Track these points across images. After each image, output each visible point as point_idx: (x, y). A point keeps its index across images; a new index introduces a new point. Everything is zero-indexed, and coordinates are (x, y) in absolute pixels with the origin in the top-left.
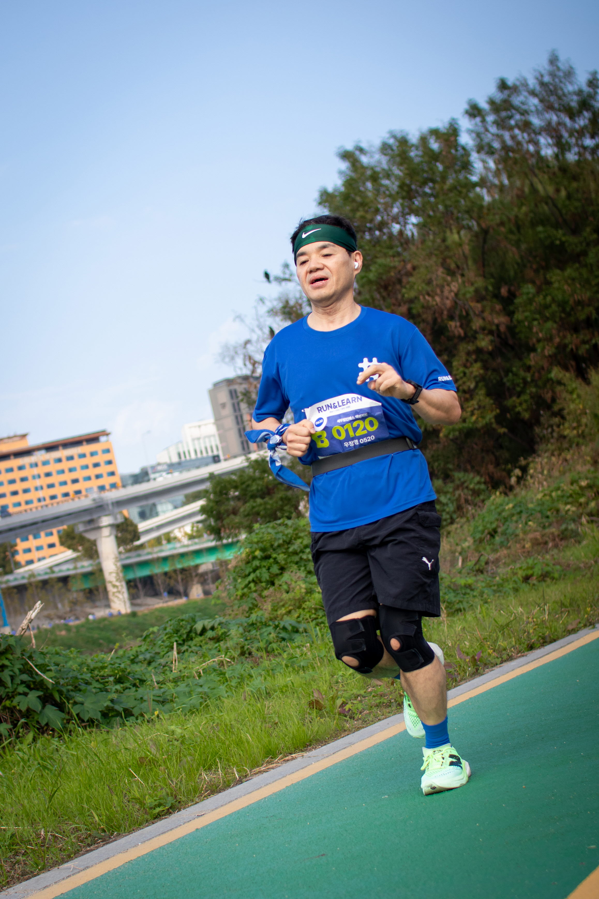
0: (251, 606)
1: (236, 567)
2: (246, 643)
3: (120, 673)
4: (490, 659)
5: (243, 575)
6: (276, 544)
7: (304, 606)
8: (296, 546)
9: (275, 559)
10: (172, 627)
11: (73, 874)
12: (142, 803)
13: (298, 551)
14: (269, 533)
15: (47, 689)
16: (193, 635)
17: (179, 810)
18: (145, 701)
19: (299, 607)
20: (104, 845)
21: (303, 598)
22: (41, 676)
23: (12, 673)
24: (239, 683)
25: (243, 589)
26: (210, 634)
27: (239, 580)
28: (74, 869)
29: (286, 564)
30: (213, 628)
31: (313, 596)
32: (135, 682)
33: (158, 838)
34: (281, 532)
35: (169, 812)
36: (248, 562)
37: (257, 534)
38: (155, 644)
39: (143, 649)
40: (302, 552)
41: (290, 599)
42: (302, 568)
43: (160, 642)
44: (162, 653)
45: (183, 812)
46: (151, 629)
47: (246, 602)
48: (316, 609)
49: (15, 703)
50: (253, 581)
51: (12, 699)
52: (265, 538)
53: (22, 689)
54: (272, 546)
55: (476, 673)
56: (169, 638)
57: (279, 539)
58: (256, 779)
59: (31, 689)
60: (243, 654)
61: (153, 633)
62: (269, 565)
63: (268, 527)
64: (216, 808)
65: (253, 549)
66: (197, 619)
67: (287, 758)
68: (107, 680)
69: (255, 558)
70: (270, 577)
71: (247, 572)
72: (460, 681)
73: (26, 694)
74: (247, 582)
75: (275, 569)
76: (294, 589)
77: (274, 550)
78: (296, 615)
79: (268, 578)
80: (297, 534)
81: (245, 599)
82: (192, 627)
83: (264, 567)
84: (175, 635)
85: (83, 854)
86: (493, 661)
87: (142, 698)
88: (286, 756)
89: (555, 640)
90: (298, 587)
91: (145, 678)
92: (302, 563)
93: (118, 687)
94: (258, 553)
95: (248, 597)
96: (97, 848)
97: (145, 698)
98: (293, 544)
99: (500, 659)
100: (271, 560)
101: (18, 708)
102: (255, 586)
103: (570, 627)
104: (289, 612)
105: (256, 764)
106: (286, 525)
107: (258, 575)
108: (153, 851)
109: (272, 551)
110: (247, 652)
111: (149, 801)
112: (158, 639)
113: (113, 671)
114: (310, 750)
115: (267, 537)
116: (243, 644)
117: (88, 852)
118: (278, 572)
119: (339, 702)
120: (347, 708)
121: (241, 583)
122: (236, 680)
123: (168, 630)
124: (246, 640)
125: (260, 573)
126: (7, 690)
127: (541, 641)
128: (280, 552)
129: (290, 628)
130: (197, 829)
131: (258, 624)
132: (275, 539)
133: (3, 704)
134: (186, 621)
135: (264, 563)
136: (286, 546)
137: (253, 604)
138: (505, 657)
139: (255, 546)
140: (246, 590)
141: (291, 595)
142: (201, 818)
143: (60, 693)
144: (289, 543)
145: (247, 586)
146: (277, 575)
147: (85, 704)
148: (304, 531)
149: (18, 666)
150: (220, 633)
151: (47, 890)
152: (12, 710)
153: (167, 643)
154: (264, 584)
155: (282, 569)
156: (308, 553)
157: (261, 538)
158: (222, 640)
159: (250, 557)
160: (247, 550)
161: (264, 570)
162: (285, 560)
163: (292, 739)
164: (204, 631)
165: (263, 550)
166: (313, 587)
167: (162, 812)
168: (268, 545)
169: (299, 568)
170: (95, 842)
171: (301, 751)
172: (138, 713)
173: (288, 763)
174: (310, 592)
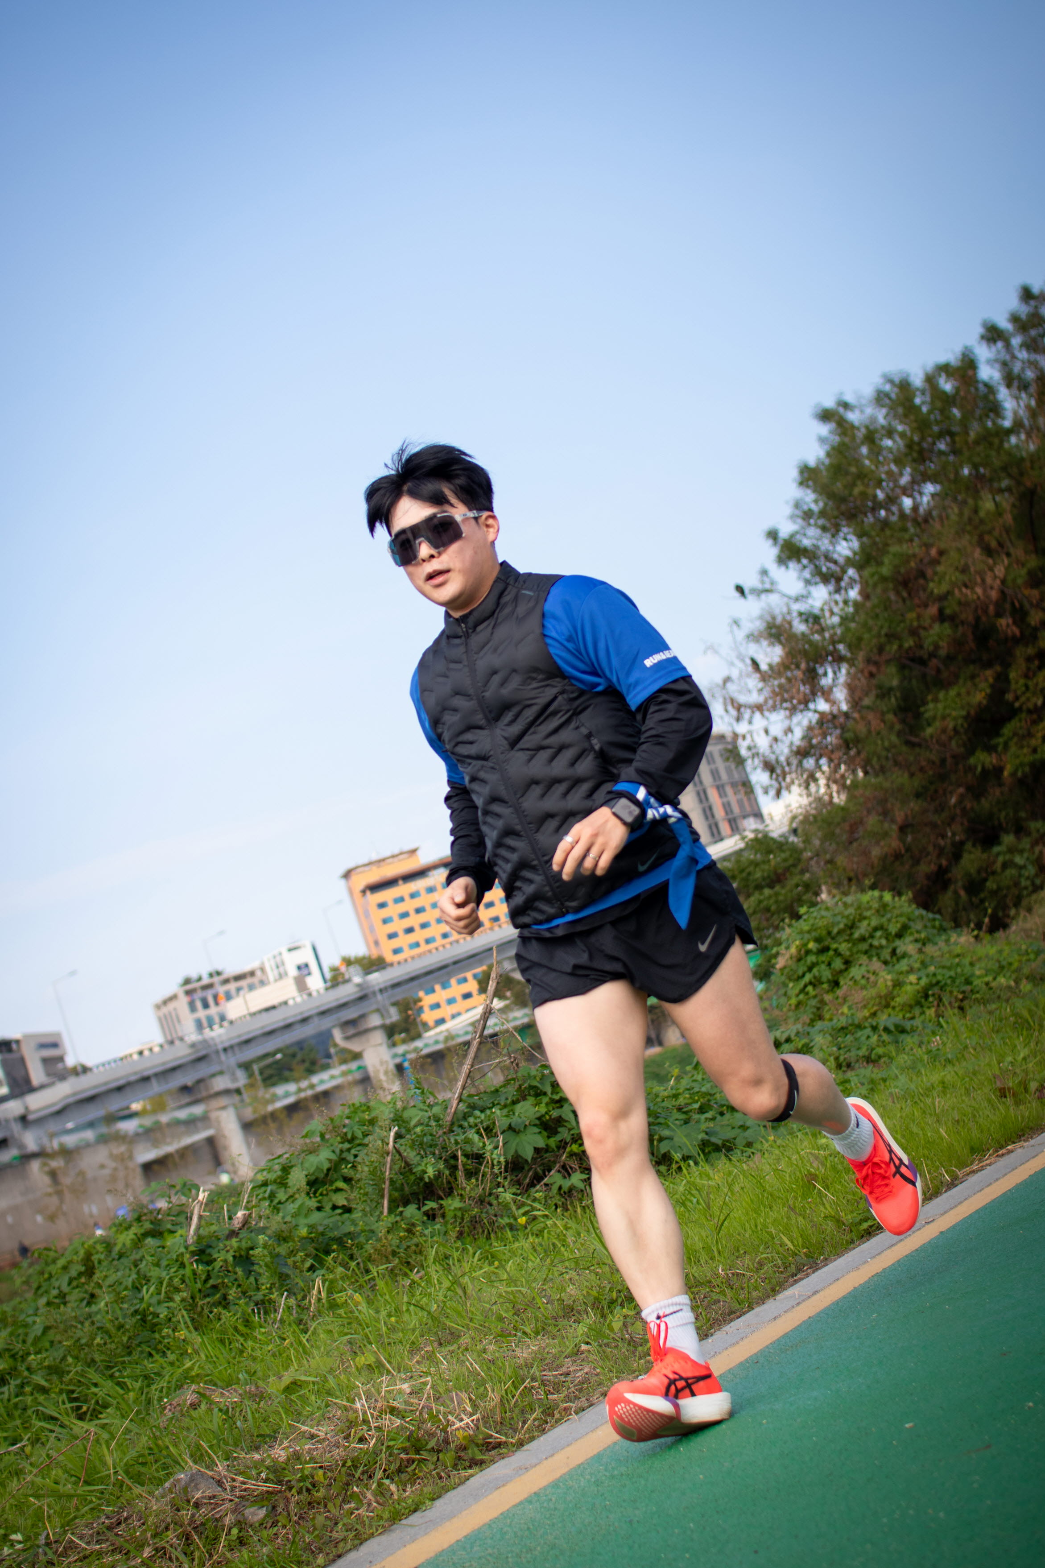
0: (811, 1016)
1: (785, 967)
2: (842, 1052)
3: (702, 1100)
5: (795, 976)
6: (835, 930)
7: (893, 1004)
8: (863, 929)
9: (836, 950)
12: (838, 1222)
13: (867, 935)
14: (822, 917)
18: (748, 1128)
19: (887, 1006)
20: (815, 1271)
21: (891, 993)
24: (872, 1090)
25: (797, 995)
27: (791, 985)
28: (800, 1296)
29: (852, 955)
31: (903, 989)
32: (721, 1110)
33: (889, 1250)
34: (838, 915)
36: (799, 960)
37: (806, 920)
40: (872, 936)
41: (872, 998)
42: (875, 959)
47: (805, 1012)
48: (911, 1007)
50: (811, 983)
52: (820, 924)
54: (829, 933)
57: (839, 923)
58: (973, 1179)
62: (829, 959)
63: (817, 910)
64: (946, 1212)
65: (805, 941)
67: (1001, 1153)
68: (690, 1108)
69: (808, 952)
70: (833, 975)
71: (800, 973)
74: (802, 983)
75: (838, 964)
76: (875, 984)
77: (833, 938)
79: (830, 977)
80: (861, 915)
81: (802, 1010)
83: (824, 962)
85: (792, 1285)
87: (741, 1127)
88: (998, 1151)
90: (881, 981)
92: (874, 952)
93: (709, 1115)
94: (812, 945)
95: (807, 1005)
96: (808, 1275)
97: (748, 1124)
98: (858, 928)
100: (831, 953)
102: (815, 989)
104: (876, 1014)
105: (962, 1165)
107: (817, 974)
109: (830, 940)
110: (845, 1064)
111: (848, 1218)
114: (1028, 1140)
115: (820, 923)
116: (837, 1054)
117: (796, 1282)
118: (843, 967)
119: (1033, 1086)
121: (793, 988)
122: (867, 1086)
124: (839, 1049)
125: (819, 971)
128: (841, 940)
129: (892, 1028)
130: (941, 1233)
131: (850, 1028)
132: (834, 924)
133: (568, 1149)
135: (823, 958)
136: (848, 932)
137: (813, 1013)
139: (807, 936)
140: (801, 997)
141: (873, 992)
144: (852, 926)
145: (803, 990)
146: (842, 972)
147: (676, 1139)
148: (870, 908)
151: (778, 1321)
154: (825, 986)
155: (847, 963)
156: (880, 937)
157: (813, 925)
159: (803, 952)
160: (797, 943)
161: (823, 966)
162: (850, 950)
163: (999, 1130)
165: (818, 940)
166: (901, 978)
167: (871, 1227)
168: (824, 933)
169: (870, 958)
170: (799, 1270)
171: (1014, 1143)
172: (744, 1143)
173: (1006, 1158)
174: (898, 984)
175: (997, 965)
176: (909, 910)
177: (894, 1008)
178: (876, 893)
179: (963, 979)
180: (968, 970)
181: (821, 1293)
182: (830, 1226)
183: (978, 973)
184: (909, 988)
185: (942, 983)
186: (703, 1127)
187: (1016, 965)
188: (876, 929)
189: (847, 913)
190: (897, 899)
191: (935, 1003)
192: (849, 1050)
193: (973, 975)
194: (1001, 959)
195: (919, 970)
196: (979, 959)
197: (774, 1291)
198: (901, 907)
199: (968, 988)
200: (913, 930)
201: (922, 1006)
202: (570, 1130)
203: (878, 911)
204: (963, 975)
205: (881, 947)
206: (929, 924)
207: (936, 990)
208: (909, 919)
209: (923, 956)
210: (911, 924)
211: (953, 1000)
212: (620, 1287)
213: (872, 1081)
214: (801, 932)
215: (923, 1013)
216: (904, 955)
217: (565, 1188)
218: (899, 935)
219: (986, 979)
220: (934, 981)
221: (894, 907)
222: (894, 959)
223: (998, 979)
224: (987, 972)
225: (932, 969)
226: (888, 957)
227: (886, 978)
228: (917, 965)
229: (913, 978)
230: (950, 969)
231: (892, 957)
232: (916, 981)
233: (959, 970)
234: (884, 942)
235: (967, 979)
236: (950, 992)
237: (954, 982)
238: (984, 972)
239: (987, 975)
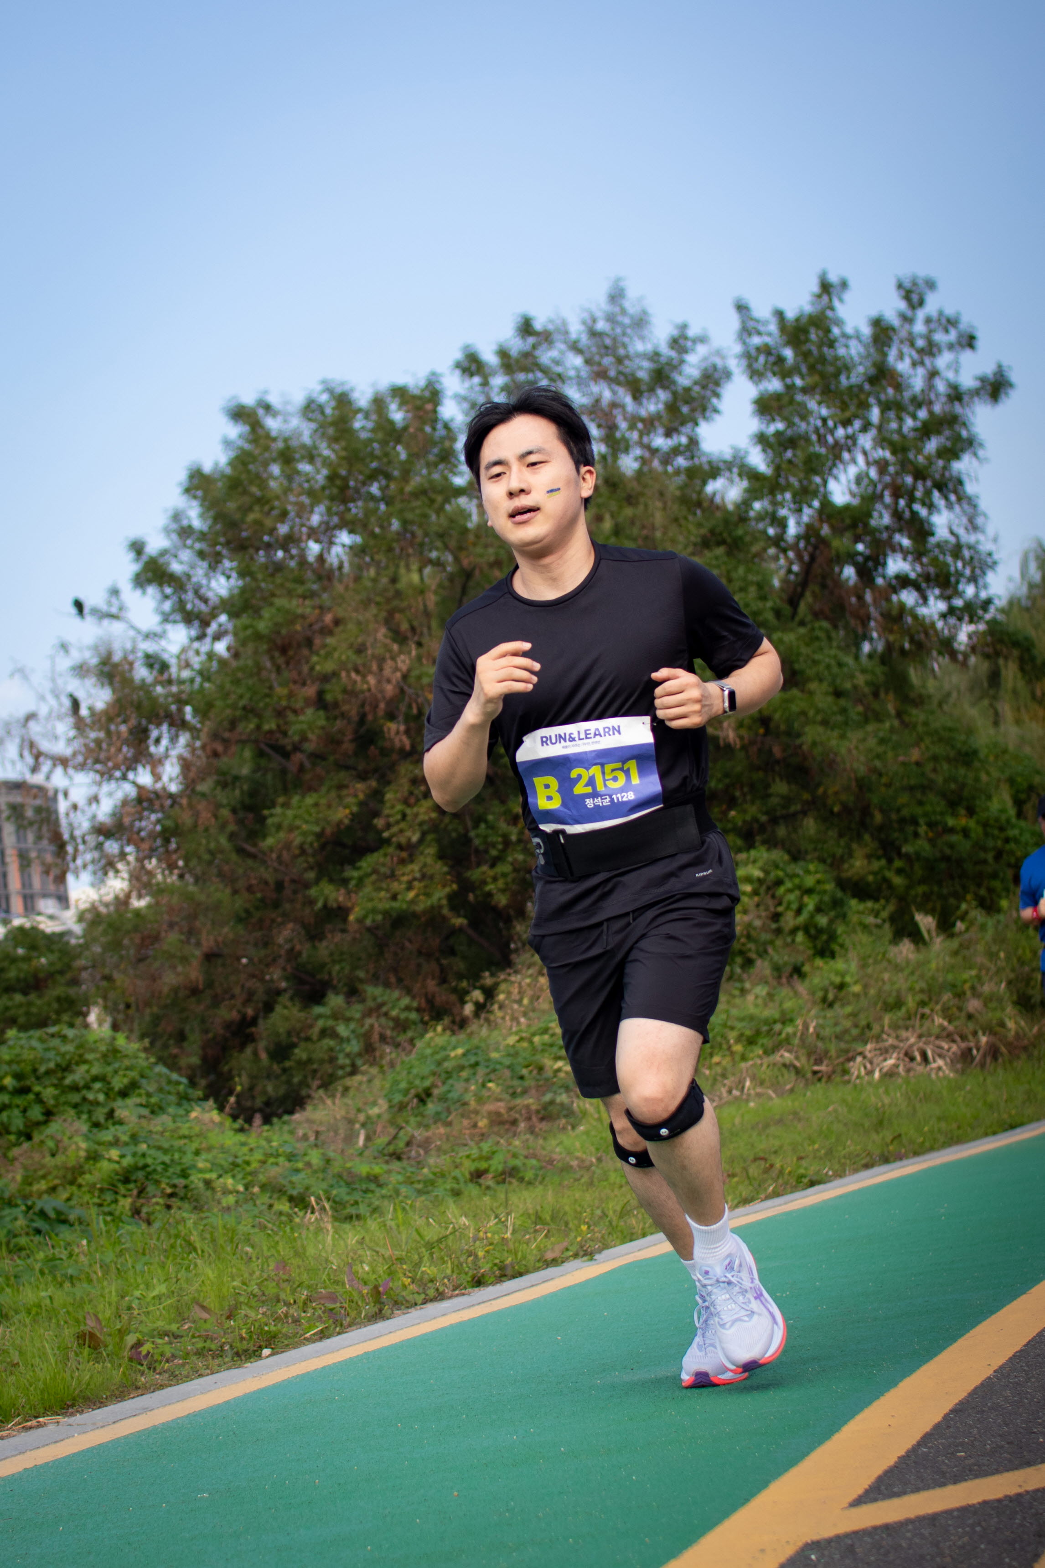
4: (404, 1294)
6: (42, 1069)
7: (80, 1180)
8: (78, 1075)
13: (81, 1084)
14: (33, 1049)
19: (72, 1183)
21: (81, 1167)
29: (56, 1106)
31: (98, 1165)
34: (54, 1048)
37: (10, 1047)
40: (88, 1087)
41: (57, 1167)
42: (85, 1117)
48: (102, 1190)
52: (24, 1057)
54: (35, 1070)
55: (378, 1316)
57: (49, 1060)
62: (25, 1104)
63: (30, 1038)
67: (29, 1423)
70: (26, 1126)
72: (349, 1326)
75: (36, 1113)
76: (65, 1149)
77: (38, 1078)
78: (65, 1195)
79: (21, 1127)
80: (81, 1056)
83: (17, 1106)
86: (410, 1298)
88: (27, 1421)
89: (521, 1274)
90: (73, 1147)
92: (85, 1108)
98: (72, 1072)
99: (423, 1296)
100: (31, 1096)
103: (549, 1256)
104: (53, 1189)
106: (64, 1038)
109: (33, 1079)
114: (72, 1415)
115: (27, 1055)
118: (41, 1118)
119: (131, 1339)
120: (144, 1350)
125: (9, 1117)
127: (497, 1273)
128: (47, 1082)
129: (52, 1215)
132: (43, 1061)
135: (18, 1101)
136: (59, 1075)
138: (431, 1293)
141: (59, 1160)
144: (66, 1068)
146: (38, 1124)
154: (12, 1138)
155: (49, 1114)
157: (18, 1055)
161: (16, 1112)
162: (56, 1098)
163: (42, 1392)
165: (18, 1076)
166: (101, 1149)
168: (29, 1068)
169: (79, 1115)
171: (53, 1414)
173: (32, 1432)
174: (94, 1157)
175: (231, 1159)
176: (145, 1064)
177: (80, 1186)
179: (178, 1169)
180: (188, 1159)
184: (104, 1165)
185: (150, 1168)
187: (254, 1165)
188: (95, 1079)
190: (131, 1044)
191: (135, 1192)
193: (194, 1166)
194: (240, 1154)
195: (126, 1144)
196: (209, 1149)
198: (136, 1056)
199: (181, 1182)
200: (142, 1091)
201: (116, 1193)
203: (105, 1056)
204: (180, 1164)
205: (97, 1103)
206: (168, 1087)
207: (140, 1175)
208: (142, 1076)
209: (139, 1128)
210: (144, 1082)
211: (158, 1193)
215: (116, 1201)
216: (121, 1123)
218: (124, 1094)
219: (207, 1176)
220: (141, 1164)
221: (126, 1056)
222: (107, 1123)
223: (221, 1180)
224: (214, 1166)
225: (143, 1147)
226: (102, 1120)
227: (81, 1144)
228: (125, 1138)
229: (114, 1153)
230: (166, 1151)
231: (107, 1119)
232: (116, 1158)
233: (177, 1156)
234: (101, 1097)
235: (183, 1170)
236: (157, 1182)
237: (165, 1170)
238: (208, 1165)
239: (211, 1171)
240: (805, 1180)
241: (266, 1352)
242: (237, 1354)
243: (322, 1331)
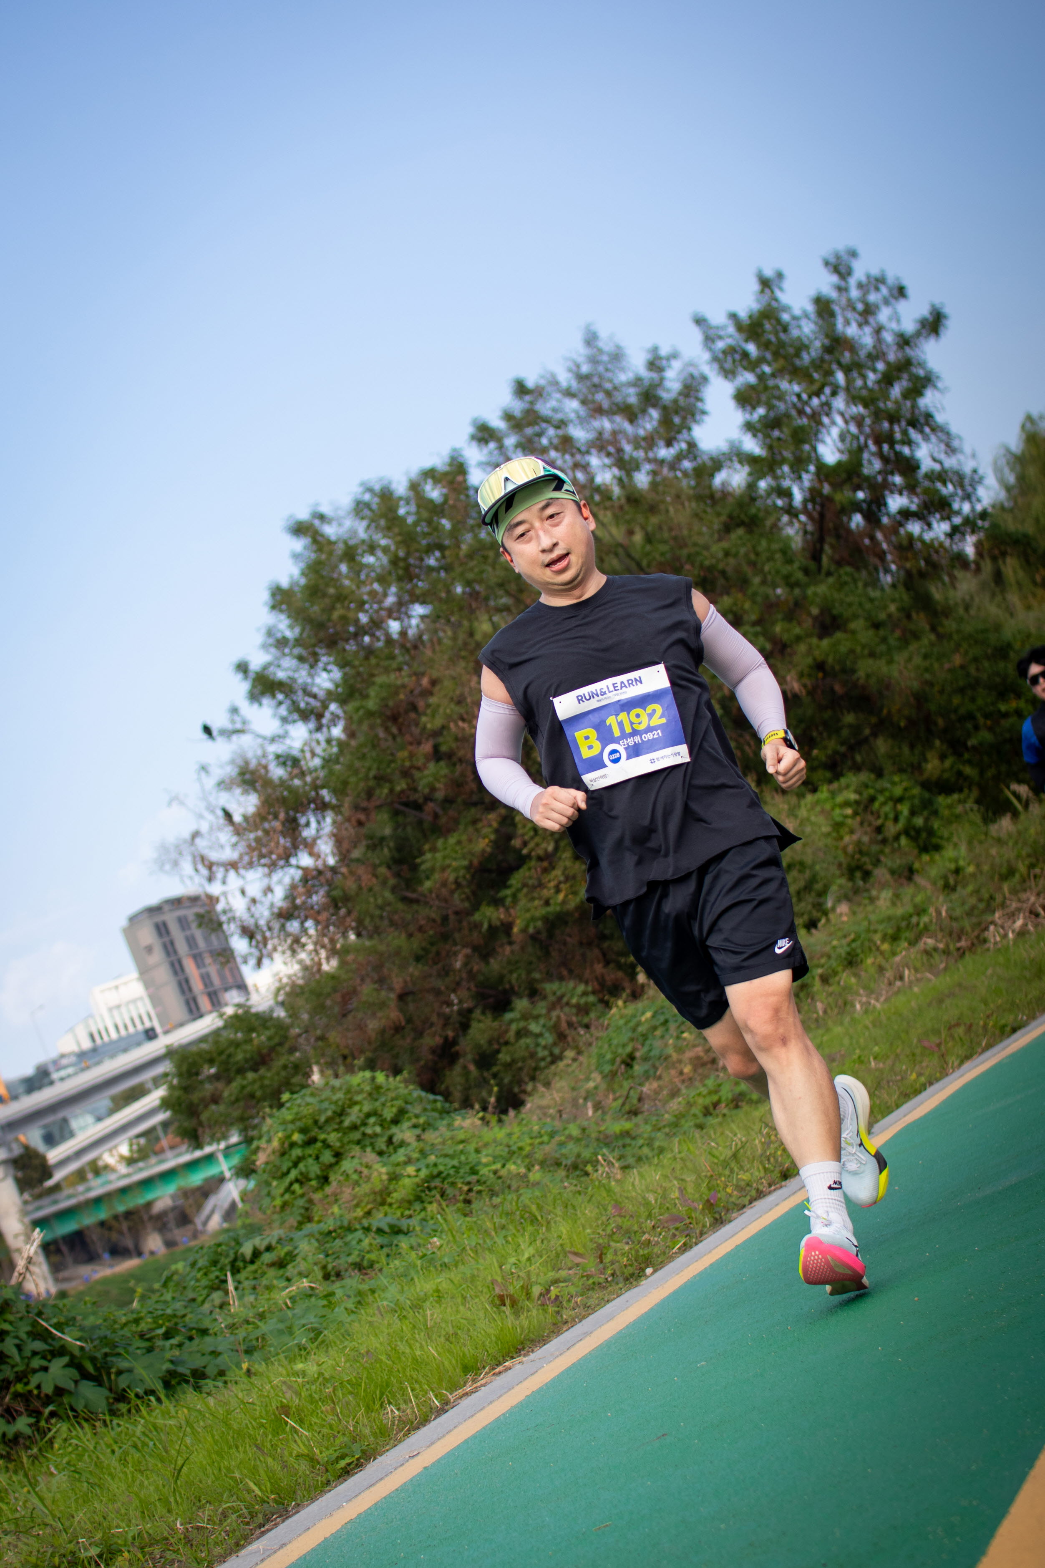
0: (299, 1218)
1: (267, 1163)
2: (329, 1259)
3: (167, 1324)
4: (732, 1199)
5: (279, 1174)
6: (322, 1119)
7: (389, 1200)
8: (354, 1115)
10: (206, 1258)
11: (269, 1556)
12: (313, 1460)
13: (359, 1122)
14: (308, 1104)
15: (73, 1357)
16: (241, 1264)
17: (375, 1459)
18: (220, 1354)
19: (383, 1203)
20: (283, 1521)
21: (387, 1188)
22: (61, 1338)
23: (17, 1341)
24: (359, 1302)
25: (282, 1195)
26: (267, 1257)
27: (275, 1183)
28: (264, 1550)
29: (342, 1146)
30: (269, 1248)
31: (400, 1183)
32: (189, 1334)
33: (367, 1492)
34: (326, 1099)
35: (359, 1465)
36: (283, 1154)
37: (288, 1109)
38: (185, 1288)
39: (168, 1297)
40: (364, 1124)
41: (366, 1195)
42: (369, 1149)
43: (192, 1283)
44: (200, 1299)
45: (380, 1459)
46: (173, 1267)
47: (291, 1214)
48: (410, 1202)
49: (32, 1386)
50: (297, 1180)
51: (25, 1380)
52: (305, 1112)
53: (36, 1363)
54: (316, 1122)
55: (719, 1222)
56: (206, 1274)
57: (326, 1110)
58: (466, 1402)
59: (50, 1361)
60: (327, 1277)
61: (176, 1272)
62: (316, 1152)
63: (304, 1095)
64: (432, 1443)
65: (289, 1132)
66: (241, 1240)
67: (497, 1370)
68: (153, 1334)
69: (293, 1145)
70: (322, 1170)
71: (285, 1169)
72: (701, 1234)
73: (45, 1369)
75: (327, 1157)
76: (368, 1178)
77: (320, 1128)
79: (319, 1172)
80: (350, 1099)
81: (288, 1211)
82: (236, 1253)
83: (310, 1156)
84: (213, 1269)
85: (258, 1538)
86: (739, 1201)
87: (212, 1352)
88: (494, 1369)
90: (375, 1174)
91: (203, 1327)
92: (367, 1141)
93: (174, 1341)
94: (296, 1137)
95: (293, 1206)
96: (276, 1525)
97: (220, 1349)
98: (348, 1114)
99: (748, 1198)
100: (319, 1145)
101: (35, 1392)
102: (301, 1187)
104: (368, 1213)
105: (454, 1387)
106: (333, 1088)
107: (303, 1170)
108: (376, 1504)
109: (316, 1130)
110: (333, 1273)
111: (323, 1456)
112: (188, 1278)
113: (155, 1322)
114: (525, 1355)
115: (305, 1111)
116: (324, 1262)
117: (263, 1533)
118: (333, 1160)
119: (536, 1290)
120: (553, 1294)
121: (277, 1186)
122: (354, 1299)
123: (201, 1263)
124: (327, 1255)
125: (306, 1166)
126: (16, 1369)
128: (329, 1129)
129: (387, 1229)
130: (425, 1468)
131: (339, 1231)
132: (321, 1112)
133: (12, 1390)
134: (227, 1245)
135: (310, 1151)
136: (338, 1120)
137: (301, 1215)
138: (753, 1193)
139: (290, 1127)
140: (287, 1196)
141: (365, 1188)
142: (416, 1459)
143: (93, 1360)
144: (341, 1113)
145: (288, 1189)
146: (331, 1166)
147: (136, 1371)
148: (361, 1092)
149: (24, 1329)
150: (282, 1254)
152: (26, 1397)
153: (204, 1282)
154: (314, 1183)
155: (338, 1155)
156: (374, 1124)
157: (297, 1114)
158: (287, 1264)
159: (286, 1145)
160: (280, 1135)
161: (310, 1161)
162: (340, 1140)
163: (496, 1343)
164: (256, 1254)
165: (303, 1131)
166: (398, 1170)
167: (349, 1464)
168: (310, 1122)
169: (363, 1148)
170: (268, 1520)
171: (512, 1358)
172: (215, 1372)
173: (503, 1376)
174: (394, 1177)
175: (507, 1150)
176: (406, 1091)
177: (390, 1205)
178: (368, 1074)
179: (468, 1168)
180: (473, 1157)
181: (289, 1546)
182: (303, 1467)
183: (484, 1160)
184: (407, 1181)
185: (443, 1175)
186: (168, 1355)
187: (528, 1149)
188: (368, 1115)
189: (335, 1098)
190: (391, 1079)
191: (437, 1197)
192: (338, 1257)
193: (479, 1163)
194: (511, 1143)
195: (418, 1160)
196: (486, 1145)
197: (238, 1546)
198: (397, 1088)
199: (473, 1178)
200: (411, 1115)
201: (422, 1202)
202: (13, 1367)
203: (370, 1094)
204: (467, 1164)
205: (376, 1135)
206: (429, 1107)
207: (437, 1182)
208: (406, 1102)
209: (421, 1144)
210: (409, 1107)
211: (457, 1193)
212: (62, 1551)
213: (360, 1293)
214: (284, 1123)
215: (424, 1209)
216: (402, 1144)
217: (10, 1435)
218: (396, 1121)
219: (494, 1167)
220: (435, 1172)
221: (388, 1090)
222: (391, 1148)
223: (507, 1166)
224: (496, 1159)
225: (432, 1158)
226: (384, 1147)
227: (380, 1171)
228: (416, 1155)
229: (411, 1170)
230: (452, 1157)
231: (388, 1146)
232: (414, 1173)
233: (463, 1158)
234: (378, 1129)
235: (471, 1168)
236: (453, 1184)
237: (457, 1172)
238: (490, 1159)
239: (494, 1163)
240: (1008, 1029)
241: (649, 1271)
242: (627, 1279)
243: (685, 1244)
